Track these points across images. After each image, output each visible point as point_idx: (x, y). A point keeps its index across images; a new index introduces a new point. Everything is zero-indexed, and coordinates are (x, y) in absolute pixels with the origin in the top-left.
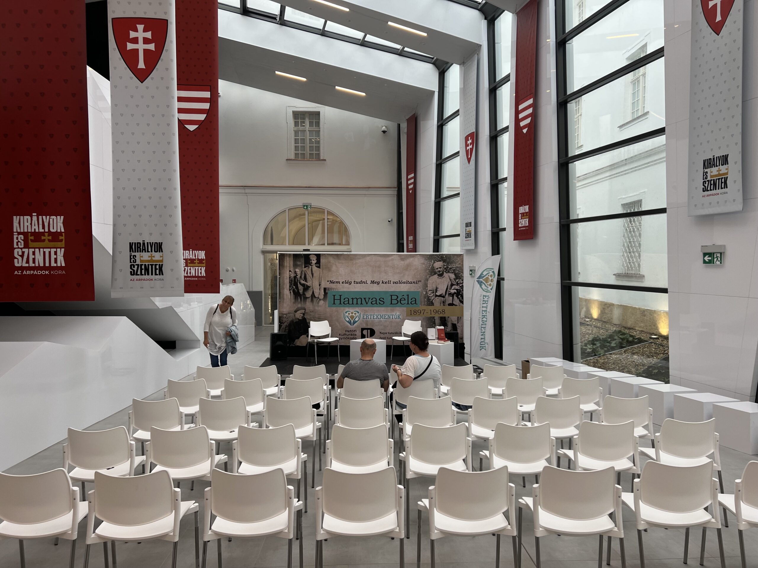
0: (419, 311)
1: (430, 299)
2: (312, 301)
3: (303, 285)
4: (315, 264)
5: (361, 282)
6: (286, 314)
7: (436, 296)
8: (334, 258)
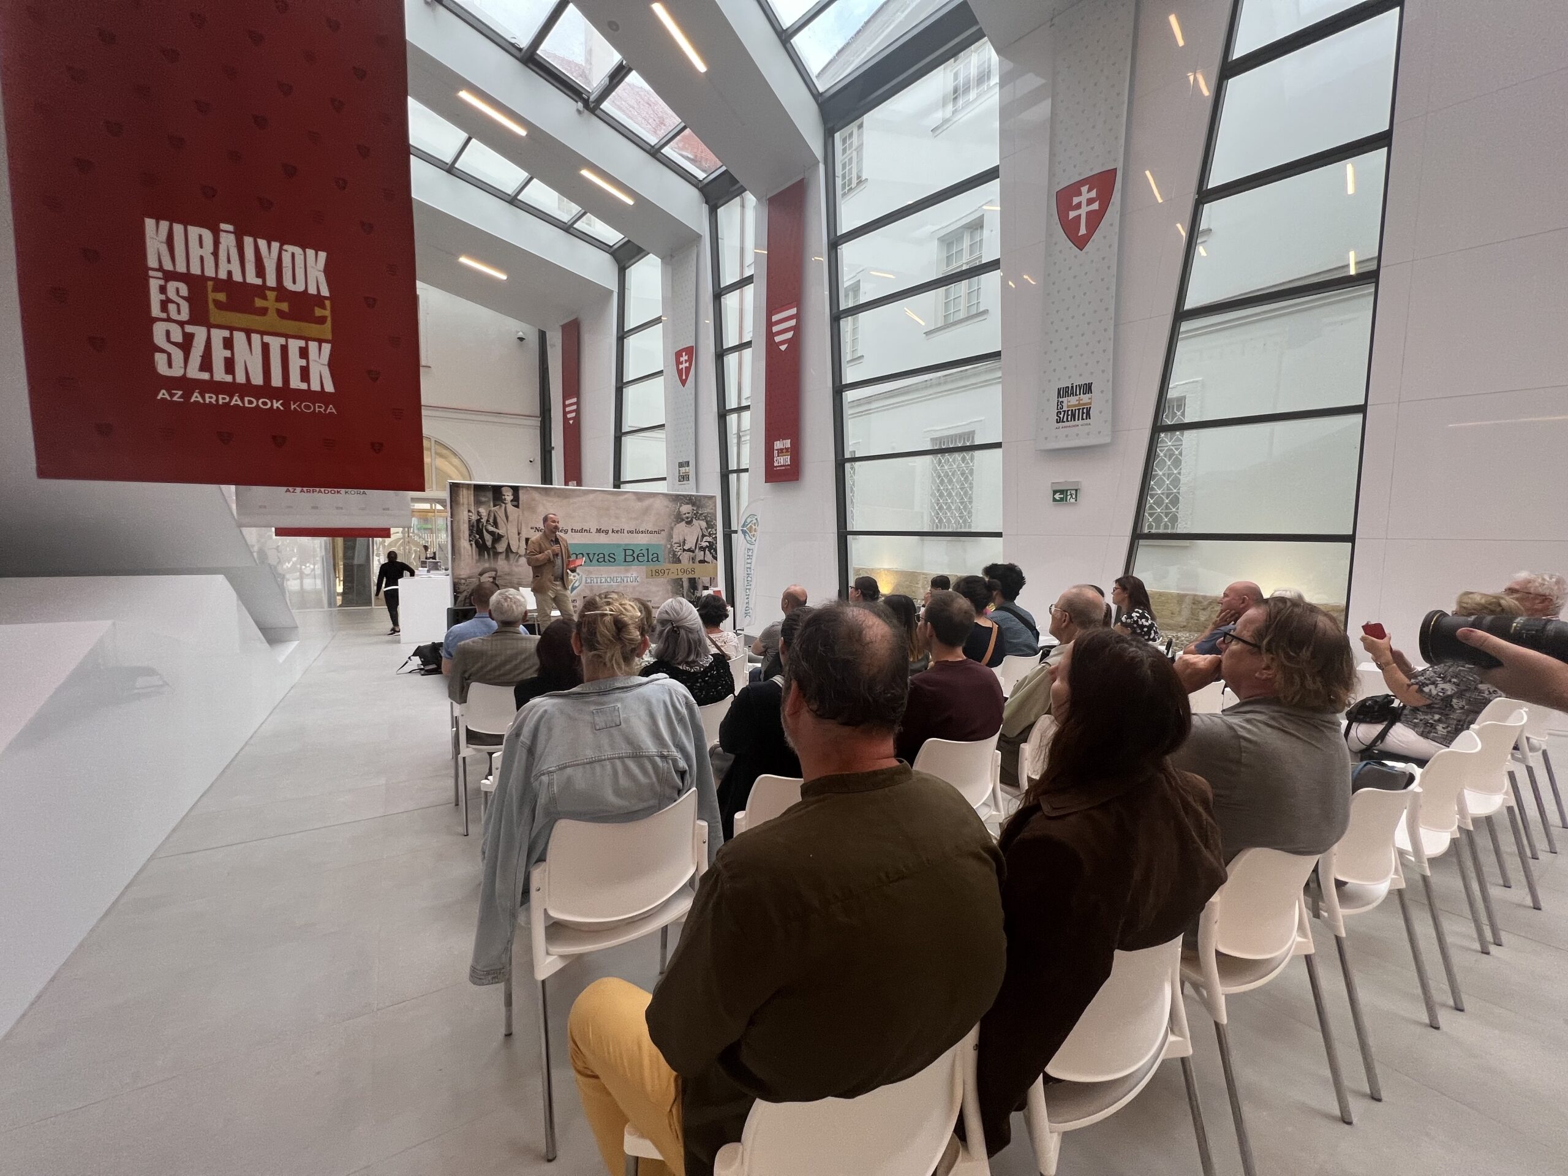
0: (663, 571)
1: (676, 555)
2: (507, 557)
3: (492, 533)
4: (512, 501)
5: (582, 531)
6: (465, 579)
7: (684, 550)
8: (540, 493)
